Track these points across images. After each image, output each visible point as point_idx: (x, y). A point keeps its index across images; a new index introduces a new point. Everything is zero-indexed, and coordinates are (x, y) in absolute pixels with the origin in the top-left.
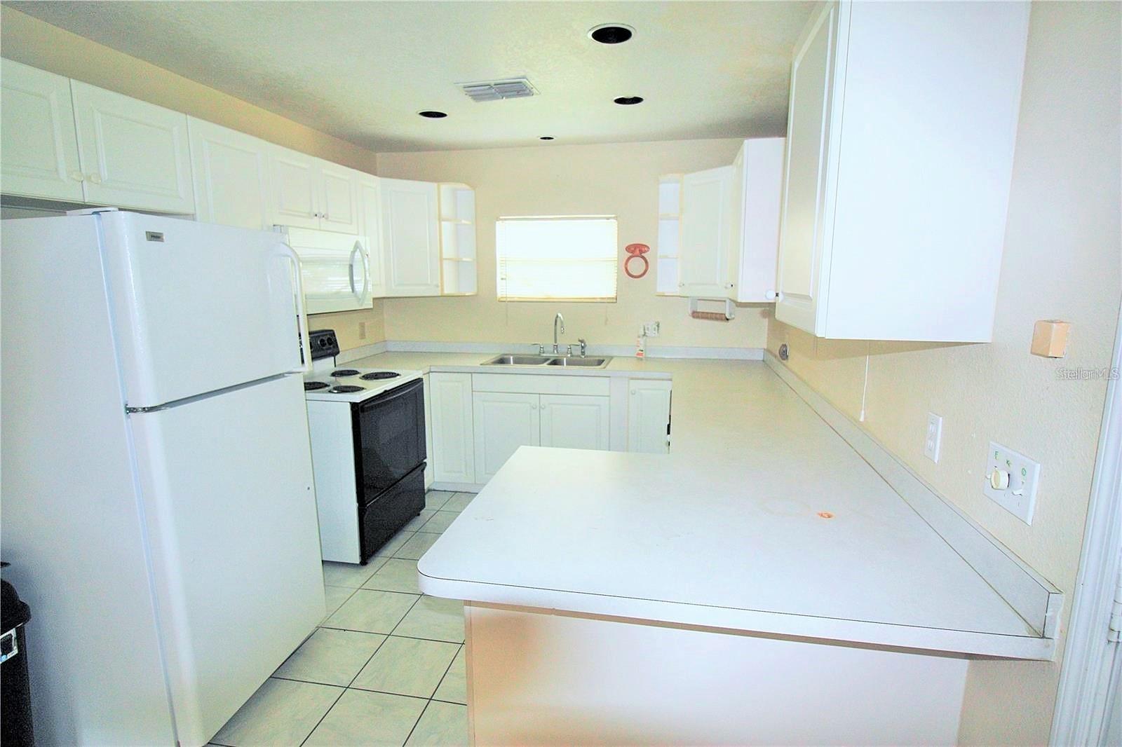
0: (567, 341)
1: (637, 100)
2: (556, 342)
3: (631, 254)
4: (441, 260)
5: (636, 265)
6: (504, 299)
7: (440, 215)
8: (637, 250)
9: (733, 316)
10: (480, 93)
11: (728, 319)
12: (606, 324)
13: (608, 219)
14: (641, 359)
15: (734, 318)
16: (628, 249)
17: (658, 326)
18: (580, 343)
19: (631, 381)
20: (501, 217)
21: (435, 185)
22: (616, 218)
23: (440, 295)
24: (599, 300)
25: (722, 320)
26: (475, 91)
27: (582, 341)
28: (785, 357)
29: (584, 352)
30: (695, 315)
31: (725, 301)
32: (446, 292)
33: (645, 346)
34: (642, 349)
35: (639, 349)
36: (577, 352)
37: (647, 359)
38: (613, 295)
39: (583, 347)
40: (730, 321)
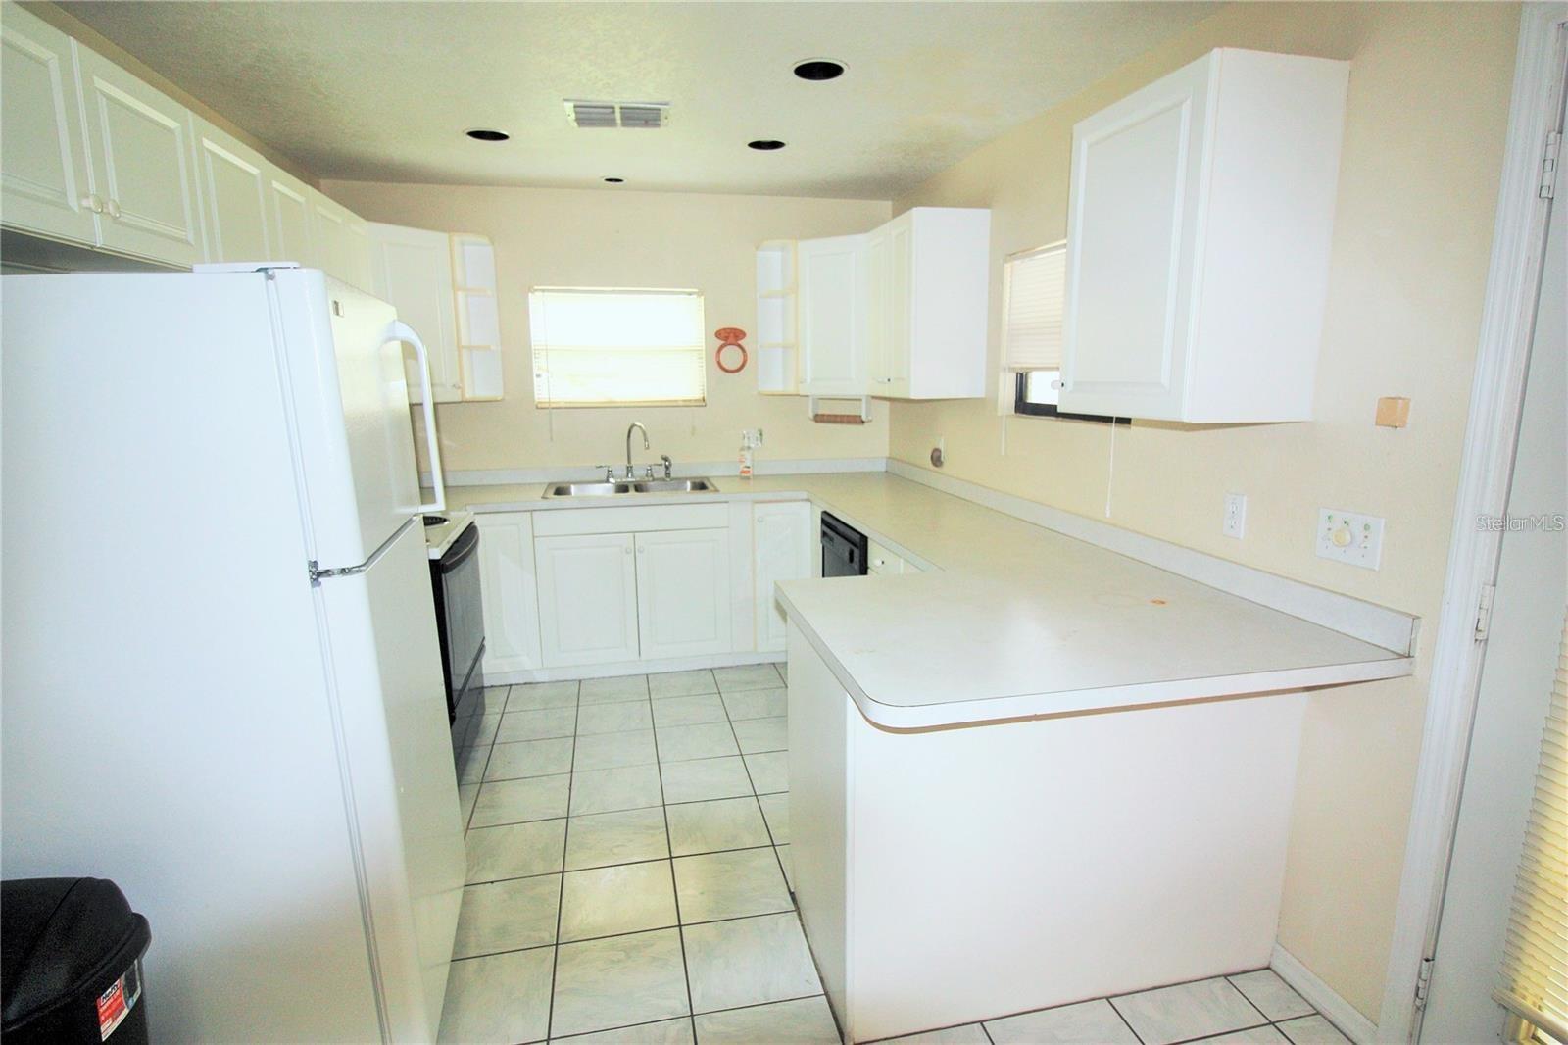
0: (644, 461)
1: (775, 145)
2: (629, 461)
3: (723, 342)
4: (459, 348)
5: (731, 357)
6: (547, 405)
7: (453, 280)
8: (731, 337)
9: (870, 418)
10: (593, 116)
11: (863, 422)
12: (693, 434)
13: (690, 294)
14: (748, 478)
15: (871, 421)
16: (718, 335)
17: (761, 435)
18: (663, 462)
19: (757, 505)
20: (536, 288)
21: (445, 236)
22: (699, 294)
23: (460, 400)
24: (681, 403)
25: (856, 423)
26: (590, 113)
27: (666, 459)
28: (938, 463)
29: (669, 474)
30: (819, 418)
31: (860, 400)
32: (468, 396)
33: (753, 460)
34: (748, 464)
35: (744, 464)
36: (661, 473)
37: (756, 477)
38: (698, 395)
39: (667, 467)
40: (866, 425)
